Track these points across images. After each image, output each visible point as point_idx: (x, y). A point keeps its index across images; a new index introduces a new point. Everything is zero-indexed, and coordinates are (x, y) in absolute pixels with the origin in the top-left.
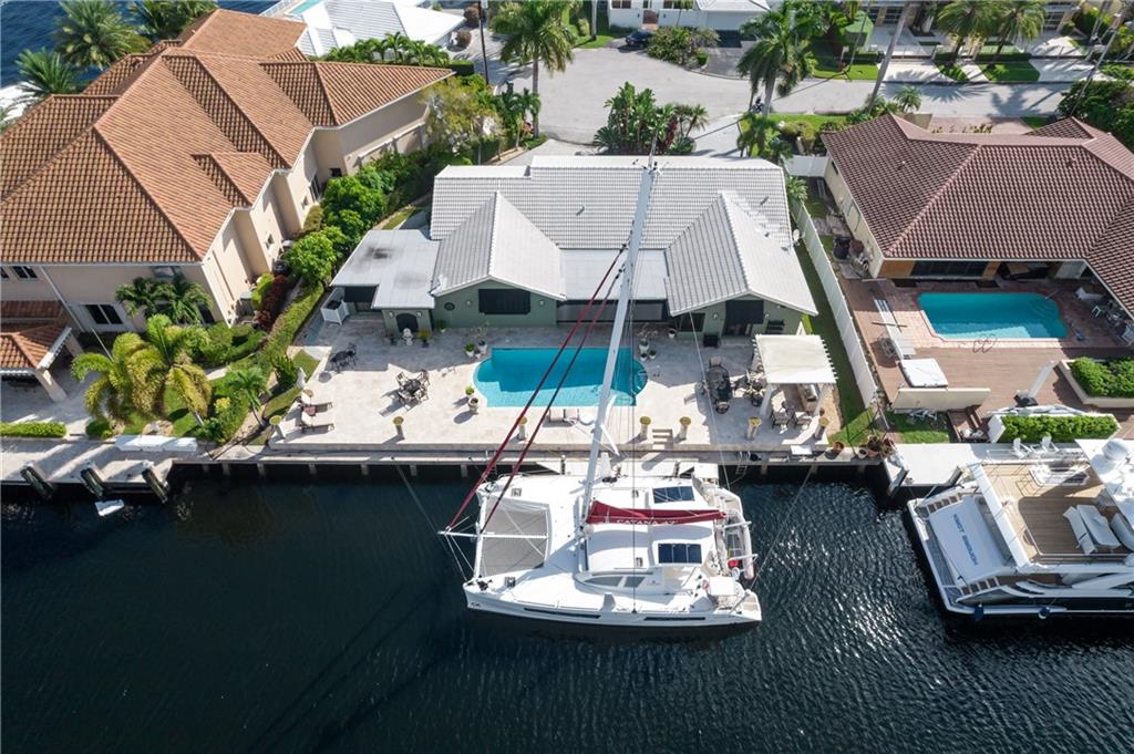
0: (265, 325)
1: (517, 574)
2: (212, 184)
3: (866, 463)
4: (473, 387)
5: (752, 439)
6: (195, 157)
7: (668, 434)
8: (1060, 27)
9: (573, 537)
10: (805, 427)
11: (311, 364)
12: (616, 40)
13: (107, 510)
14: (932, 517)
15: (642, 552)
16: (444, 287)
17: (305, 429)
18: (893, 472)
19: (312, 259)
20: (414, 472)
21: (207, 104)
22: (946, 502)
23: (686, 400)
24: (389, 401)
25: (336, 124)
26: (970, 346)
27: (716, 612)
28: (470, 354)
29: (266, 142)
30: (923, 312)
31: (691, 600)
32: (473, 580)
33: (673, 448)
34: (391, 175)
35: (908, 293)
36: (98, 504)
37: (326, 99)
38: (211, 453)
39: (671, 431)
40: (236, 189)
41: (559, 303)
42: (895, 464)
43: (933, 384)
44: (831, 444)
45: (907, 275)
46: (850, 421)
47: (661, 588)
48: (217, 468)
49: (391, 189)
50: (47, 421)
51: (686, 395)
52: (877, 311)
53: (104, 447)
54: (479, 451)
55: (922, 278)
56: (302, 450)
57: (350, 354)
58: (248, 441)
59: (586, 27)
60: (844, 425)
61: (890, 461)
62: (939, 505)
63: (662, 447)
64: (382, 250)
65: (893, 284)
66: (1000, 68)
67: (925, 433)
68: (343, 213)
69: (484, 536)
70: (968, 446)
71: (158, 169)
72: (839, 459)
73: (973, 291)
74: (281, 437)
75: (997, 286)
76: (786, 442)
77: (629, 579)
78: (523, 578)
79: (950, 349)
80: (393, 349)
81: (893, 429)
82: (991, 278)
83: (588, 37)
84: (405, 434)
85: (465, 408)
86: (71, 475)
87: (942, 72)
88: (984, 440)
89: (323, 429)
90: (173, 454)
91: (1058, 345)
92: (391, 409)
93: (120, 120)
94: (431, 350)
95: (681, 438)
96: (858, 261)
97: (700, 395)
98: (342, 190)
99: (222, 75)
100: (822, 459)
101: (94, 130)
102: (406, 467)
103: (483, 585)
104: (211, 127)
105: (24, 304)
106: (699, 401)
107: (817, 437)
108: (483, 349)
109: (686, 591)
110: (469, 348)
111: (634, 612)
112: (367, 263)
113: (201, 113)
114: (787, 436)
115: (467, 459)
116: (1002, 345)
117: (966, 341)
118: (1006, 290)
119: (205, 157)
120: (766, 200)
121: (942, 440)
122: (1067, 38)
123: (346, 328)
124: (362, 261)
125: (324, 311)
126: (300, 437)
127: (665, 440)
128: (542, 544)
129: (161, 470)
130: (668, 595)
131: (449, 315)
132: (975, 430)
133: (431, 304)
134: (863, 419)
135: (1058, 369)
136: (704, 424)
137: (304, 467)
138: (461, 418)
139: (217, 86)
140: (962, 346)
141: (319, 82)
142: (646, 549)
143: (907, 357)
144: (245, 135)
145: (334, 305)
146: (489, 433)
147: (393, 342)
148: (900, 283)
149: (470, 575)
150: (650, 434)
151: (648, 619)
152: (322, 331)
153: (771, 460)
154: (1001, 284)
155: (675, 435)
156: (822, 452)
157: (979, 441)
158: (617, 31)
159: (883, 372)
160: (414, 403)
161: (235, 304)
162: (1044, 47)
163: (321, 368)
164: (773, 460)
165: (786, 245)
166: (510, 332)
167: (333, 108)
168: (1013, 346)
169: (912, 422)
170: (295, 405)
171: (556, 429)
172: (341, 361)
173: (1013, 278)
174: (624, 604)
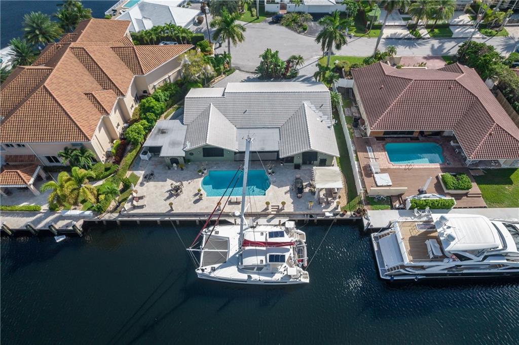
0: (117, 162)
1: (216, 266)
2: (93, 106)
3: (356, 218)
4: (201, 188)
5: (310, 209)
6: (86, 94)
7: (277, 207)
8: (465, 10)
9: (238, 251)
10: (332, 204)
11: (137, 178)
12: (267, 19)
13: (59, 239)
14: (380, 241)
15: (263, 258)
16: (189, 147)
17: (134, 207)
18: (365, 222)
19: (135, 135)
20: (178, 223)
21: (89, 69)
22: (386, 235)
23: (286, 193)
24: (167, 195)
25: (143, 74)
26: (404, 167)
27: (291, 280)
28: (200, 174)
29: (114, 85)
30: (386, 152)
31: (281, 276)
32: (199, 268)
33: (279, 213)
34: (167, 93)
35: (381, 143)
36: (56, 238)
37: (139, 63)
38: (98, 217)
39: (278, 206)
40: (103, 108)
41: (235, 153)
42: (367, 219)
43: (386, 184)
44: (342, 211)
45: (382, 135)
46: (351, 201)
47: (271, 271)
48: (101, 222)
49: (168, 99)
50: (33, 205)
51: (286, 191)
52: (367, 152)
53: (56, 215)
54: (203, 215)
55: (388, 136)
56: (134, 215)
57: (152, 174)
58: (112, 212)
59: (254, 13)
60: (348, 202)
61: (365, 218)
62: (383, 236)
63: (275, 213)
64: (164, 130)
65: (375, 139)
66: (436, 31)
67: (380, 206)
68: (148, 114)
69: (204, 250)
70: (397, 211)
71: (71, 101)
72: (345, 217)
73: (408, 142)
74: (125, 210)
75: (419, 140)
76: (324, 210)
77: (258, 268)
78: (218, 268)
79: (395, 169)
80: (169, 171)
81: (368, 204)
82: (417, 136)
83: (255, 17)
84: (174, 209)
85: (197, 197)
86: (45, 226)
87: (410, 33)
88: (404, 208)
89: (142, 207)
90: (84, 217)
91: (439, 166)
92: (168, 198)
93: (54, 81)
94: (185, 172)
95: (282, 209)
96: (362, 128)
97: (291, 191)
98: (147, 105)
99: (95, 55)
100: (338, 217)
101: (44, 86)
102: (174, 222)
103: (203, 270)
104: (92, 79)
105: (21, 156)
106: (291, 193)
107: (336, 208)
108: (205, 172)
109: (280, 272)
110: (200, 171)
111: (260, 280)
112: (158, 136)
113: (87, 73)
114: (325, 208)
115: (198, 218)
116: (417, 167)
117: (402, 165)
118: (423, 141)
119: (90, 94)
120: (322, 105)
121: (387, 209)
122: (468, 15)
123: (150, 162)
124: (156, 135)
125: (142, 156)
126: (133, 210)
127: (276, 210)
128: (226, 254)
129: (79, 224)
130: (272, 274)
131: (192, 157)
132: (401, 204)
133: (184, 155)
134: (356, 200)
135: (437, 177)
136: (292, 203)
137: (135, 222)
138: (196, 202)
139: (93, 60)
140: (401, 167)
141: (136, 55)
142: (264, 257)
143: (377, 173)
144: (106, 82)
145: (145, 153)
146: (207, 208)
147: (169, 169)
148: (378, 139)
149: (199, 266)
150: (270, 207)
151: (265, 282)
152: (141, 164)
153: (318, 218)
154: (421, 138)
155: (280, 208)
156: (338, 214)
157: (402, 209)
158: (268, 14)
159: (366, 179)
160: (177, 195)
161: (105, 153)
162: (457, 20)
163: (140, 180)
164: (319, 218)
165: (329, 125)
166: (217, 163)
167: (142, 67)
168: (421, 167)
169: (376, 200)
170: (130, 197)
171: (233, 206)
172: (148, 178)
173: (426, 136)
174: (255, 277)
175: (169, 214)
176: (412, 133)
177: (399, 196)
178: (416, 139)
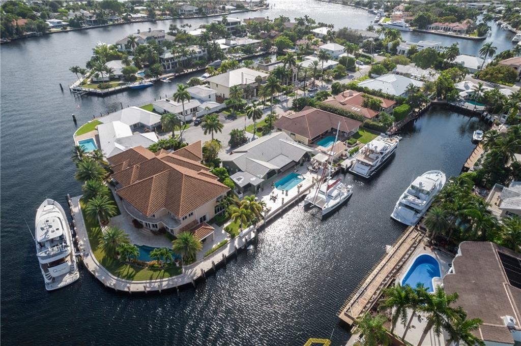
2: (207, 177)
3: (340, 168)
9: (325, 196)
14: (354, 169)
16: (262, 176)
18: (344, 167)
22: (354, 166)
26: (331, 146)
28: (272, 187)
29: (201, 167)
30: (320, 146)
31: (346, 193)
35: (315, 144)
38: (257, 226)
40: (213, 176)
41: (280, 170)
43: (334, 154)
51: (309, 174)
64: (239, 178)
65: (312, 144)
67: (341, 161)
69: (315, 204)
77: (338, 195)
78: (328, 204)
80: (258, 194)
89: (270, 209)
91: (340, 141)
92: (275, 201)
94: (265, 191)
106: (312, 173)
112: (240, 181)
120: (287, 138)
121: (344, 160)
128: (323, 199)
130: (343, 194)
132: (345, 157)
133: (263, 180)
135: (344, 144)
146: (293, 194)
149: (321, 208)
151: (344, 198)
157: (348, 158)
169: (338, 160)
171: (301, 188)
174: (341, 198)
175: (283, 205)
176: (319, 136)
177: (342, 155)
178: (322, 138)
